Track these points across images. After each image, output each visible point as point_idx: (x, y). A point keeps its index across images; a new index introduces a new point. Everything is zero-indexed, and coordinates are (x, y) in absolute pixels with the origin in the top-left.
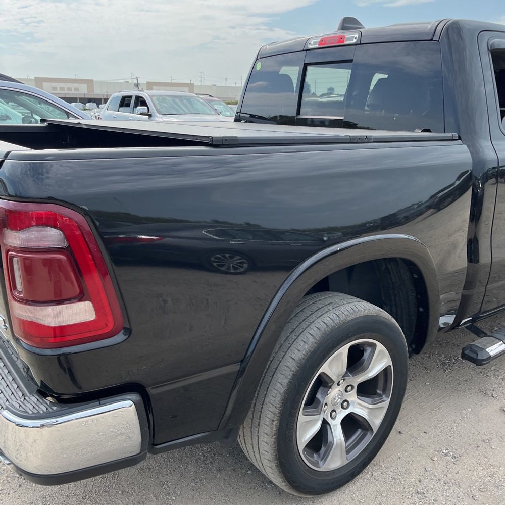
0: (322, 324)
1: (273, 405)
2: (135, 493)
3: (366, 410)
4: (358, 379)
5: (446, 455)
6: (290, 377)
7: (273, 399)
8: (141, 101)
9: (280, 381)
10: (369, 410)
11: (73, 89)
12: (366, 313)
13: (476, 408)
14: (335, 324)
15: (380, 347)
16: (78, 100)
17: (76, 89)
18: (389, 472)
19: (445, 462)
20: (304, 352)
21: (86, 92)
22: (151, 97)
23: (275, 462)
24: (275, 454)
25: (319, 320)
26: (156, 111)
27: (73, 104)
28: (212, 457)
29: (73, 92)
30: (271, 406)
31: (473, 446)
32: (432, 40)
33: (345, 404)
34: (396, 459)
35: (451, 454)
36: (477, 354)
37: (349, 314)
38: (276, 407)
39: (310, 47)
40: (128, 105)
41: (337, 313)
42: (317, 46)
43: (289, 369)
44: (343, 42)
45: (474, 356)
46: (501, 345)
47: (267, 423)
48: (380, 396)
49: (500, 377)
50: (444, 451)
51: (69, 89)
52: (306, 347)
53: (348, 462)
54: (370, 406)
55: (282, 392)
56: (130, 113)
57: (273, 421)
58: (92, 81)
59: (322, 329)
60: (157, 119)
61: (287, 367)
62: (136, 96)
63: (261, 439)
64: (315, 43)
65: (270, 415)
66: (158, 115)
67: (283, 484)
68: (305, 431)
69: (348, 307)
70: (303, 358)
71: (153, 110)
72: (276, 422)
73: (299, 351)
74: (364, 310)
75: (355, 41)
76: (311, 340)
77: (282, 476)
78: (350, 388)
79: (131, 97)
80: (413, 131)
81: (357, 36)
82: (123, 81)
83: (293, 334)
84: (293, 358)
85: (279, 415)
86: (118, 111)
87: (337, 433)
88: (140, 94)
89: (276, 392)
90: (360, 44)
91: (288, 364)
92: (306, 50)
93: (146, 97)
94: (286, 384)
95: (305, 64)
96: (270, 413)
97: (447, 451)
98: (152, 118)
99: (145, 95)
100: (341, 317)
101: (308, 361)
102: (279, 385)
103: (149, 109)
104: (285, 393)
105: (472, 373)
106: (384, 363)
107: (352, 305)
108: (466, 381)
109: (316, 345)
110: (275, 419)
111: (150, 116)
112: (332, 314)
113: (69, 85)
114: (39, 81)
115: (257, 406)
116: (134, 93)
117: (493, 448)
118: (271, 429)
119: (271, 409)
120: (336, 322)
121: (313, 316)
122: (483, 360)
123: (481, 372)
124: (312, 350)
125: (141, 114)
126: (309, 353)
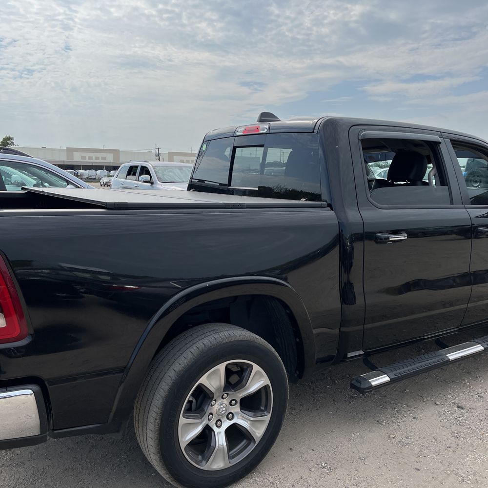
0: (202, 344)
1: (156, 407)
2: (56, 486)
3: (249, 422)
4: (240, 394)
5: (324, 467)
6: (170, 384)
7: (157, 402)
8: (145, 171)
9: (163, 387)
10: (252, 422)
11: (100, 158)
12: (242, 338)
13: (365, 432)
14: (211, 345)
15: (256, 368)
16: (104, 168)
17: (104, 158)
18: (270, 479)
19: (320, 472)
20: (183, 366)
21: (112, 161)
22: (154, 167)
23: (159, 455)
24: (157, 448)
25: (200, 342)
26: (157, 179)
27: (99, 171)
28: (126, 462)
29: (100, 161)
30: (155, 407)
31: (349, 461)
32: (313, 132)
33: (230, 416)
34: (280, 468)
35: (329, 466)
36: (361, 384)
37: (225, 338)
38: (158, 408)
39: (238, 134)
40: (134, 174)
41: (216, 337)
42: (241, 134)
43: (170, 379)
44: (258, 131)
45: (358, 385)
46: (386, 377)
47: (152, 421)
48: (263, 411)
49: (396, 409)
50: (323, 465)
51: (97, 158)
52: (185, 362)
53: (231, 465)
54: (252, 419)
55: (163, 396)
56: (136, 180)
57: (156, 419)
58: (119, 150)
59: (200, 349)
60: (158, 186)
61: (170, 377)
62: (141, 166)
63: (148, 435)
64: (241, 131)
65: (154, 415)
66: (159, 182)
67: (167, 476)
68: (186, 432)
69: (226, 333)
70: (182, 370)
71: (155, 178)
72: (158, 420)
73: (180, 364)
74: (240, 336)
75: (265, 131)
76: (190, 356)
77: (165, 468)
78: (233, 402)
79: (137, 167)
80: (299, 199)
81: (267, 127)
82: (146, 151)
83: (180, 352)
84: (174, 370)
85: (160, 415)
86: (126, 179)
87: (220, 439)
88: (144, 164)
89: (159, 396)
90: (269, 133)
91: (171, 375)
92: (235, 136)
93: (150, 167)
94: (167, 390)
95: (234, 147)
96: (154, 413)
97: (326, 465)
98: (154, 185)
99: (149, 166)
100: (218, 340)
101: (186, 372)
102: (162, 390)
103: (151, 177)
104: (166, 397)
105: (372, 405)
106: (262, 382)
107: (230, 332)
108: (365, 411)
109: (193, 360)
110: (157, 418)
111: (152, 183)
112: (211, 338)
113: (98, 155)
114: (70, 151)
115: (146, 409)
116: (140, 163)
117: (366, 463)
118: (155, 426)
119: (155, 410)
120: (213, 343)
121: (197, 339)
122: (365, 389)
123: (381, 405)
124: (190, 364)
125: (144, 182)
126: (187, 366)
